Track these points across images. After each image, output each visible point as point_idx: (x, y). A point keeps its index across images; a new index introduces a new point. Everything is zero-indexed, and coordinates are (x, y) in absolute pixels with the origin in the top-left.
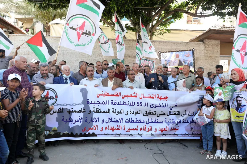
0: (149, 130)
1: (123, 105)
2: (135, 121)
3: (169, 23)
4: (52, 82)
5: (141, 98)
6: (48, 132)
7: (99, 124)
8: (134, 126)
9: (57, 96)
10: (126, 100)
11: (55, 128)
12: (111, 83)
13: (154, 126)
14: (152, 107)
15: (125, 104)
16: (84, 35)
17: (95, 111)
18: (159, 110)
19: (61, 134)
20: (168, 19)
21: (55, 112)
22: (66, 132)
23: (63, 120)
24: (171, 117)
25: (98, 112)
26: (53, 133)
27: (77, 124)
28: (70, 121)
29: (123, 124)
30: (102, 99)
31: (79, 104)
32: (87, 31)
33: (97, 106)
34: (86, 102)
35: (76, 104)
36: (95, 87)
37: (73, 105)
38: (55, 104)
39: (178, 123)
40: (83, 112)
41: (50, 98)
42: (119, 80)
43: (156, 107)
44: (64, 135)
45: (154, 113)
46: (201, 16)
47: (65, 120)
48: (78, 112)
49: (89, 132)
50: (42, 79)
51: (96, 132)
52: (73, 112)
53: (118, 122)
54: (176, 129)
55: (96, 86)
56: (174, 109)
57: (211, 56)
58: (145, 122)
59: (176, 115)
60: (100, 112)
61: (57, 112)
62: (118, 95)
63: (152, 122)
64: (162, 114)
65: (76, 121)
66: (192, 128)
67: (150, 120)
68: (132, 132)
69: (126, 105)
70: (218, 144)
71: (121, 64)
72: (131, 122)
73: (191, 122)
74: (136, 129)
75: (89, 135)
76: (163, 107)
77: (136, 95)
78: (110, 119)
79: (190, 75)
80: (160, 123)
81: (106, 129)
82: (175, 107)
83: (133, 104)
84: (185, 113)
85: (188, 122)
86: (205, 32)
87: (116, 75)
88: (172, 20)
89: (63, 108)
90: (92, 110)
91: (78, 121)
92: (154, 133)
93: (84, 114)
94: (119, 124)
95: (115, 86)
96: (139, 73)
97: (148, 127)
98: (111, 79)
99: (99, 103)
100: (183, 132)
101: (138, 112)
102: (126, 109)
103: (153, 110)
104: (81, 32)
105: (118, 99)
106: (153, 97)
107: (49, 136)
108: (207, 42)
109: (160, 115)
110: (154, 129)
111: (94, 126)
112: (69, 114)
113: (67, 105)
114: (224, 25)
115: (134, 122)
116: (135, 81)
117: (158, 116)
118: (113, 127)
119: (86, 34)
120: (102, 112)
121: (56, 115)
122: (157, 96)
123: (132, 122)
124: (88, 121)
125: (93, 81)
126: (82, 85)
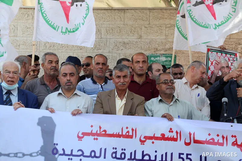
1: (142, 160)
5: (187, 144)
12: (120, 105)
15: (147, 158)
31: (31, 154)
35: (24, 155)
36: (74, 115)
37: (16, 155)
42: (139, 98)
55: (76, 113)
62: (131, 134)
69: (149, 160)
77: (174, 135)
83: (169, 159)
99: (82, 155)
105: (131, 145)
106: (221, 141)
113: (1, 155)
116: (174, 100)
122: (230, 140)
125: (75, 99)
126: (47, 108)
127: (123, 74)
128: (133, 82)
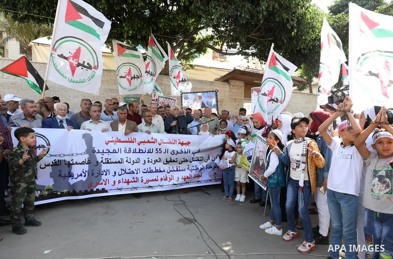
0: (170, 179)
1: (139, 153)
2: (154, 170)
3: (192, 57)
4: (41, 125)
5: (160, 144)
6: (39, 192)
7: (110, 177)
8: (153, 176)
9: (49, 144)
10: (142, 147)
11: (49, 187)
12: (122, 128)
13: (176, 175)
14: (173, 153)
15: (141, 151)
17: (104, 162)
18: (180, 157)
19: (59, 193)
20: (191, 53)
21: (48, 165)
22: (65, 191)
23: (60, 175)
24: (195, 163)
25: (108, 163)
26: (46, 193)
27: (80, 178)
28: (71, 175)
29: (140, 176)
30: (112, 147)
31: (81, 154)
33: (106, 156)
34: (91, 151)
35: (77, 154)
36: (103, 131)
37: (73, 155)
39: (201, 169)
40: (88, 163)
41: (39, 147)
42: (133, 123)
43: (177, 153)
44: (62, 195)
45: (176, 160)
46: (226, 54)
47: (63, 175)
48: (81, 164)
49: (97, 188)
51: (107, 187)
52: (73, 164)
53: (134, 173)
54: (199, 176)
55: (104, 131)
56: (196, 155)
57: (235, 99)
58: (166, 171)
59: (199, 160)
60: (111, 163)
61: (51, 165)
62: (133, 141)
63: (174, 171)
64: (184, 161)
65: (79, 175)
66: (215, 173)
67: (171, 169)
68: (151, 184)
69: (143, 152)
70: (238, 189)
71: (134, 104)
73: (214, 167)
74: (156, 180)
75: (98, 191)
76: (185, 153)
77: (154, 140)
78: (123, 170)
80: (182, 170)
81: (119, 182)
82: (198, 152)
83: (151, 151)
84: (209, 158)
85: (211, 167)
86: (230, 71)
87: (129, 117)
88: (196, 54)
89: (58, 160)
90: (99, 160)
91: (81, 175)
92: (176, 183)
93: (89, 166)
94: (135, 175)
95: (129, 131)
96: (157, 115)
97: (169, 176)
98: (122, 121)
99: (109, 152)
100: (206, 179)
101: (157, 160)
102: (143, 157)
103: (174, 157)
105: (133, 146)
106: (174, 142)
107: (42, 197)
108: (232, 82)
109: (182, 162)
110: (176, 178)
111: (104, 180)
112: (69, 167)
113: (64, 155)
114: (248, 66)
115: (153, 172)
116: (152, 125)
117: (180, 164)
118: (128, 180)
120: (113, 163)
121: (49, 169)
122: (178, 142)
123: (151, 172)
124: (96, 175)
125: (100, 124)
126: (84, 129)
127: (124, 112)
128: (128, 114)
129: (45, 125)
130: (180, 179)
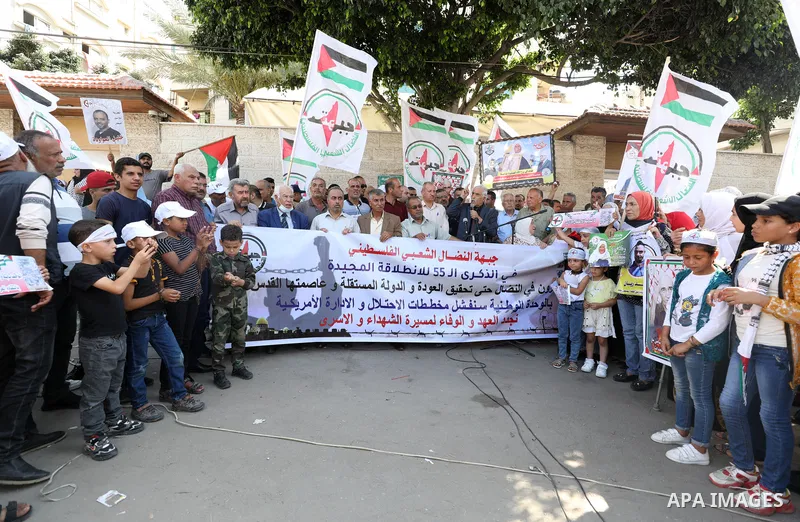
0: (458, 324)
1: (404, 272)
2: (429, 305)
3: (499, 97)
4: (256, 221)
5: (441, 260)
7: (354, 311)
8: (427, 315)
9: (265, 253)
10: (410, 263)
11: (262, 320)
12: (376, 225)
13: (469, 315)
14: (465, 277)
15: (408, 270)
16: (338, 131)
17: (346, 284)
18: (479, 284)
19: (276, 332)
20: (498, 91)
21: (263, 286)
22: (285, 329)
23: (278, 304)
24: (504, 296)
25: (352, 287)
26: (259, 330)
27: (308, 310)
28: (294, 304)
29: (404, 312)
30: (360, 260)
31: (311, 270)
32: (343, 122)
33: (349, 275)
34: (327, 266)
35: (306, 271)
36: (345, 234)
37: (299, 271)
38: (263, 270)
39: (518, 308)
40: (321, 286)
41: (252, 256)
42: (395, 218)
43: (474, 276)
44: (281, 335)
45: (469, 289)
46: (568, 84)
47: (283, 303)
48: (310, 286)
49: (334, 327)
50: (234, 214)
51: (349, 328)
52: (300, 286)
53: (394, 307)
54: (510, 321)
55: (346, 232)
56: (509, 282)
57: (586, 171)
58: (450, 307)
59: (513, 291)
60: (357, 287)
61: (266, 286)
62: (394, 251)
63: (465, 308)
64: (485, 291)
65: (307, 303)
66: (544, 317)
67: (460, 304)
68: (423, 328)
69: (410, 272)
70: (589, 348)
71: (395, 183)
72: (421, 307)
73: (543, 306)
74: (431, 322)
75: (335, 333)
76: (489, 276)
77: (430, 253)
78: (377, 301)
79: (542, 209)
80: (481, 308)
81: (369, 321)
82: (513, 276)
84: (533, 287)
85: (537, 306)
86: (576, 118)
87: (389, 208)
88: (506, 92)
89: (277, 279)
90: (339, 282)
91: (310, 305)
92: (468, 330)
93: (322, 291)
94: (395, 312)
95: (386, 234)
96: (435, 204)
97: (455, 317)
98: (377, 214)
99: (354, 269)
100: (525, 327)
101: (435, 287)
102: (411, 280)
103: (466, 284)
104: (330, 125)
105: (394, 261)
106: (467, 257)
107: (252, 337)
108: (580, 139)
109: (480, 293)
110: (468, 322)
111: (345, 316)
112: (292, 290)
113: (287, 271)
114: (615, 105)
115: (426, 307)
116: (424, 220)
117: (476, 295)
118: (384, 318)
119: (342, 128)
120: (360, 287)
121: (264, 292)
122: (474, 256)
124: (332, 305)
125: (341, 220)
126: (317, 229)
127: (380, 198)
128: (387, 203)
129: (262, 222)
130: (476, 324)
